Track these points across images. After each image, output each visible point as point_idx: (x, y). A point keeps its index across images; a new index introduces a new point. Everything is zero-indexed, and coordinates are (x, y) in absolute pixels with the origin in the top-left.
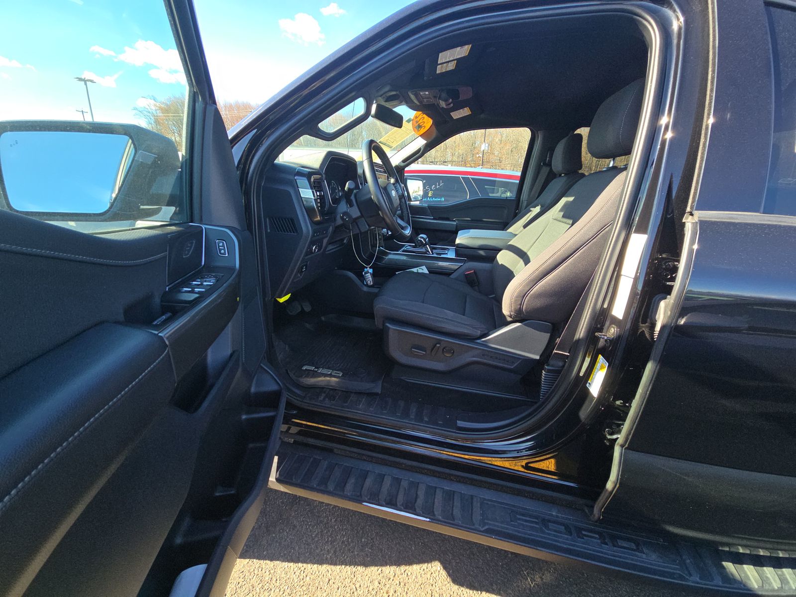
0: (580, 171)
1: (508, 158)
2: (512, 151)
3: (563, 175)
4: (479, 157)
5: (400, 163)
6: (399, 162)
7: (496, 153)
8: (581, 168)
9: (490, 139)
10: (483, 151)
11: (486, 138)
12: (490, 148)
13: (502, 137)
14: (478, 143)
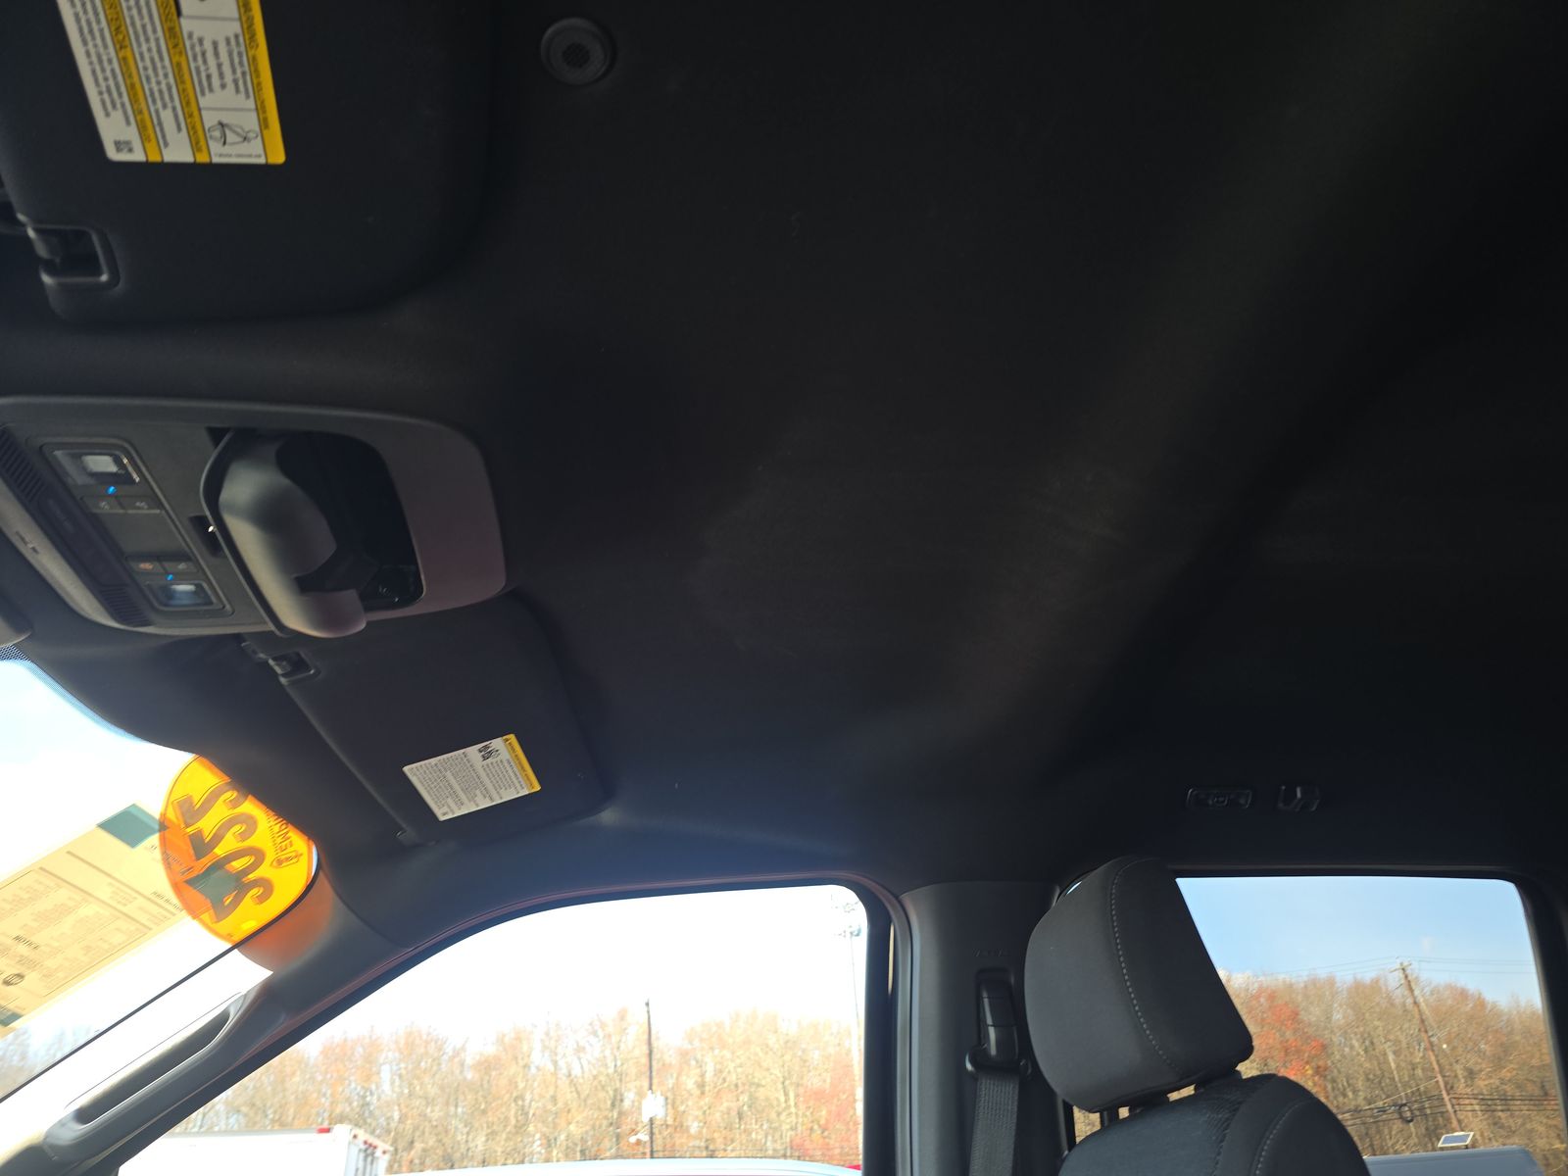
0: (1247, 1069)
1: (732, 1141)
2: (740, 1116)
3: (1124, 1112)
4: (639, 1142)
5: (62, 1124)
6: (55, 1120)
7: (694, 1127)
8: (1244, 1047)
9: (671, 1082)
10: (651, 1121)
11: (655, 1081)
12: (671, 1111)
13: (703, 1075)
14: (630, 1097)
